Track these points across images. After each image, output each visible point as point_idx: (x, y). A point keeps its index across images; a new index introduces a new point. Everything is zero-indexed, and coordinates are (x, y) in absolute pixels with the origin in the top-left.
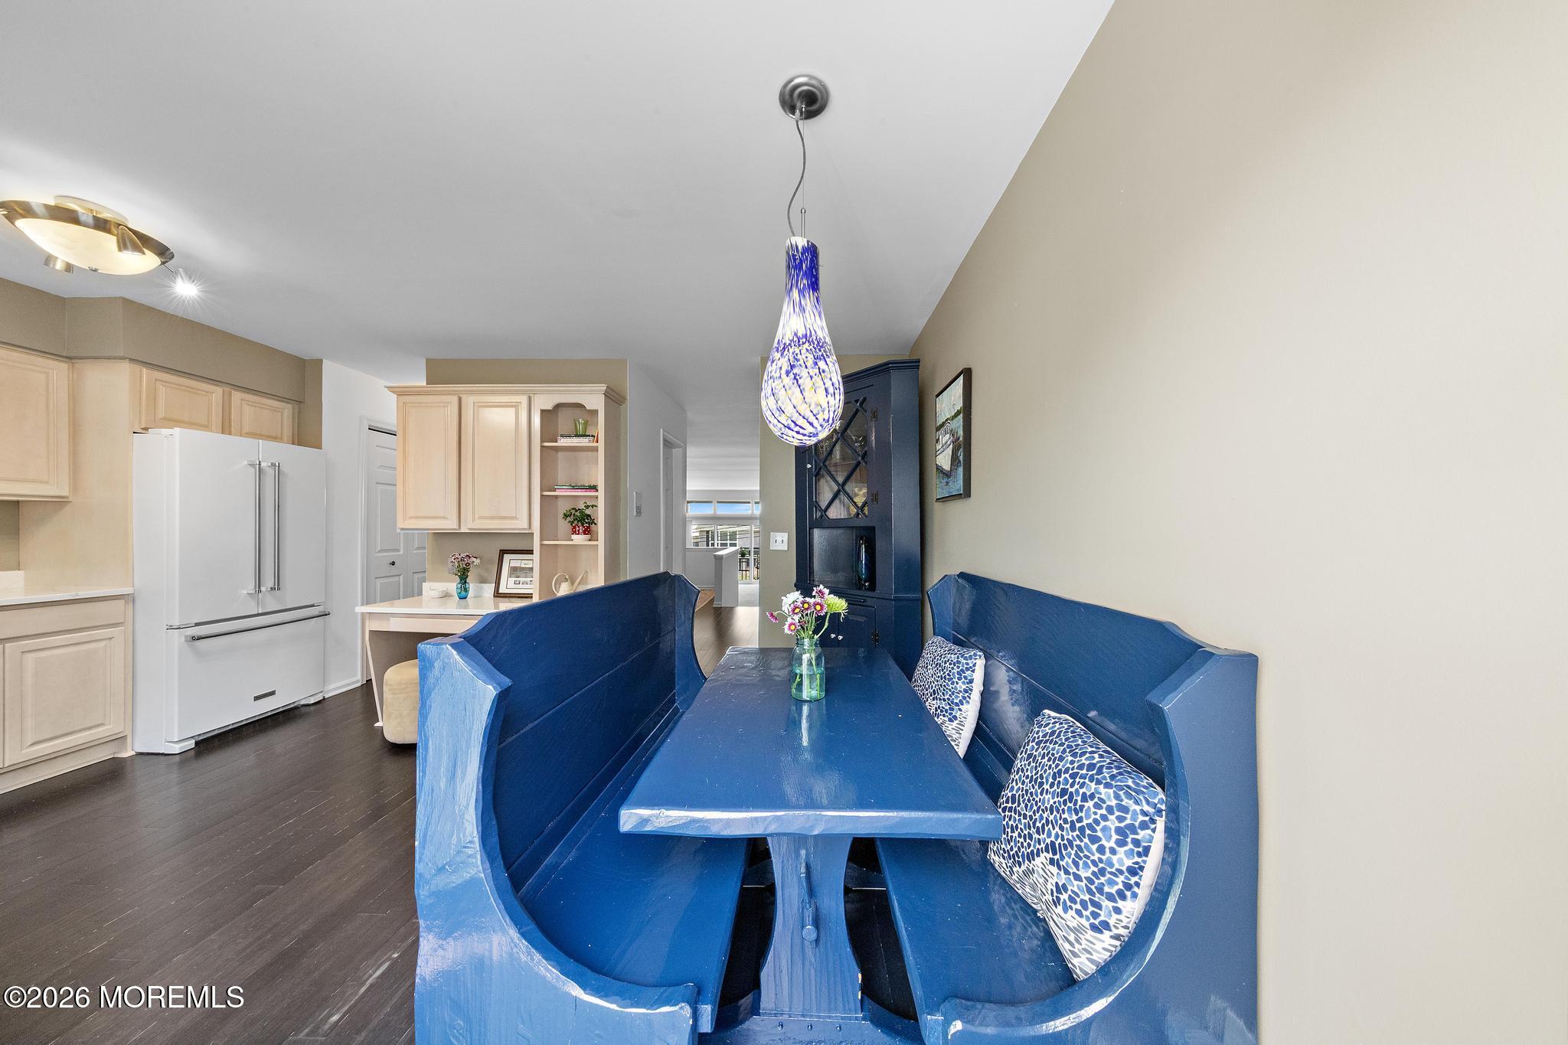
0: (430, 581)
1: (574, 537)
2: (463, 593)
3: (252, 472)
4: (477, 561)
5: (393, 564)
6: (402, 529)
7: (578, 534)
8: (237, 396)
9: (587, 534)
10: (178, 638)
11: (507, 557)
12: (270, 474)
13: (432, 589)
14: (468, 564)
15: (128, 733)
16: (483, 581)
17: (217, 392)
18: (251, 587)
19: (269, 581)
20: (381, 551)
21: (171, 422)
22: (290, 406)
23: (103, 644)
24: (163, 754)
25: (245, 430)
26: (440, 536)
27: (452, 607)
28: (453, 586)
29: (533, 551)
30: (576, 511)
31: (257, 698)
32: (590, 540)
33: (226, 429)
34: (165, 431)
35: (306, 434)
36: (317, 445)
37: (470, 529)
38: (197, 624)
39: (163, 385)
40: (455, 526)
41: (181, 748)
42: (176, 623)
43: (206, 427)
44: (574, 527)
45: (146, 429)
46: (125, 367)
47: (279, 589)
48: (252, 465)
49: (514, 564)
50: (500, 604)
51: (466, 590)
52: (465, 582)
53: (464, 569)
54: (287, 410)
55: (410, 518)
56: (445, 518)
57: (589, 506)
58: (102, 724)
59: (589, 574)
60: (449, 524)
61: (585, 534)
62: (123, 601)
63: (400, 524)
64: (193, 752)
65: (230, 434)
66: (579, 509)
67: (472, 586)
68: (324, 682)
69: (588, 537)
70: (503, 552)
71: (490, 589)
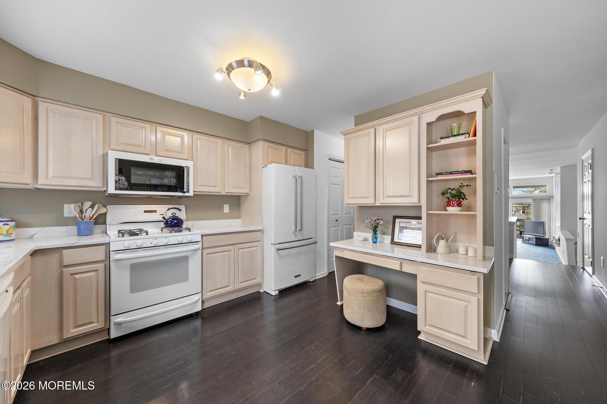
0: (356, 231)
1: (448, 208)
2: (375, 240)
3: (294, 180)
4: (382, 222)
5: (337, 221)
6: (347, 204)
7: (453, 206)
8: (289, 150)
9: (460, 206)
10: (273, 248)
11: (398, 221)
12: (299, 180)
13: (358, 235)
14: (378, 224)
15: (262, 283)
16: (384, 233)
17: (284, 148)
18: (294, 229)
19: (299, 228)
20: (333, 215)
21: (272, 162)
22: (304, 152)
23: (256, 248)
24: (270, 294)
25: (291, 164)
26: (362, 208)
27: (369, 247)
28: (369, 235)
29: (421, 217)
30: (452, 190)
31: (296, 277)
32: (461, 211)
33: (286, 163)
34: (270, 165)
35: (309, 164)
36: (312, 167)
37: (381, 204)
38: (279, 244)
39: (270, 149)
40: (373, 202)
41: (275, 293)
42: (273, 243)
43: (281, 163)
44: (450, 202)
45: (266, 166)
46: (261, 143)
47: (302, 231)
48: (294, 177)
49: (402, 225)
50: (395, 248)
51: (376, 238)
52: (376, 234)
53: (376, 226)
54: (303, 153)
55: (351, 198)
56: (368, 197)
57: (464, 186)
58: (255, 279)
59: (458, 235)
60: (369, 201)
61: (459, 206)
62: (260, 232)
63: (346, 201)
64: (278, 296)
65: (287, 165)
66: (454, 189)
67: (379, 236)
68: (315, 273)
69: (460, 208)
70: (395, 217)
71: (388, 238)
